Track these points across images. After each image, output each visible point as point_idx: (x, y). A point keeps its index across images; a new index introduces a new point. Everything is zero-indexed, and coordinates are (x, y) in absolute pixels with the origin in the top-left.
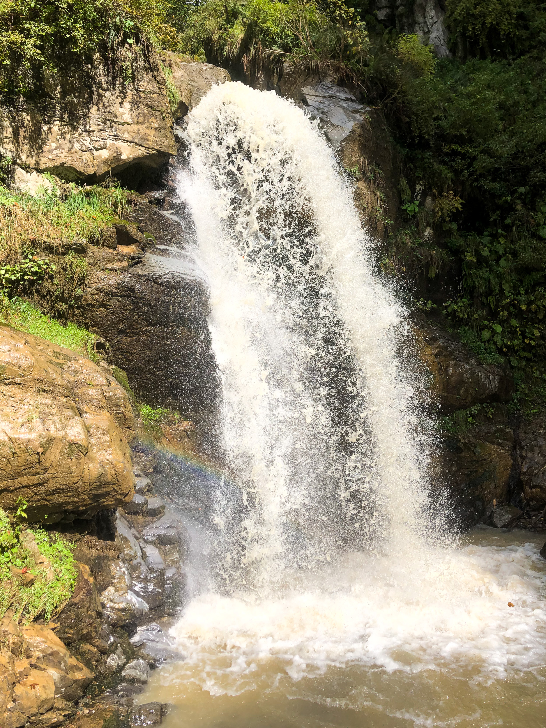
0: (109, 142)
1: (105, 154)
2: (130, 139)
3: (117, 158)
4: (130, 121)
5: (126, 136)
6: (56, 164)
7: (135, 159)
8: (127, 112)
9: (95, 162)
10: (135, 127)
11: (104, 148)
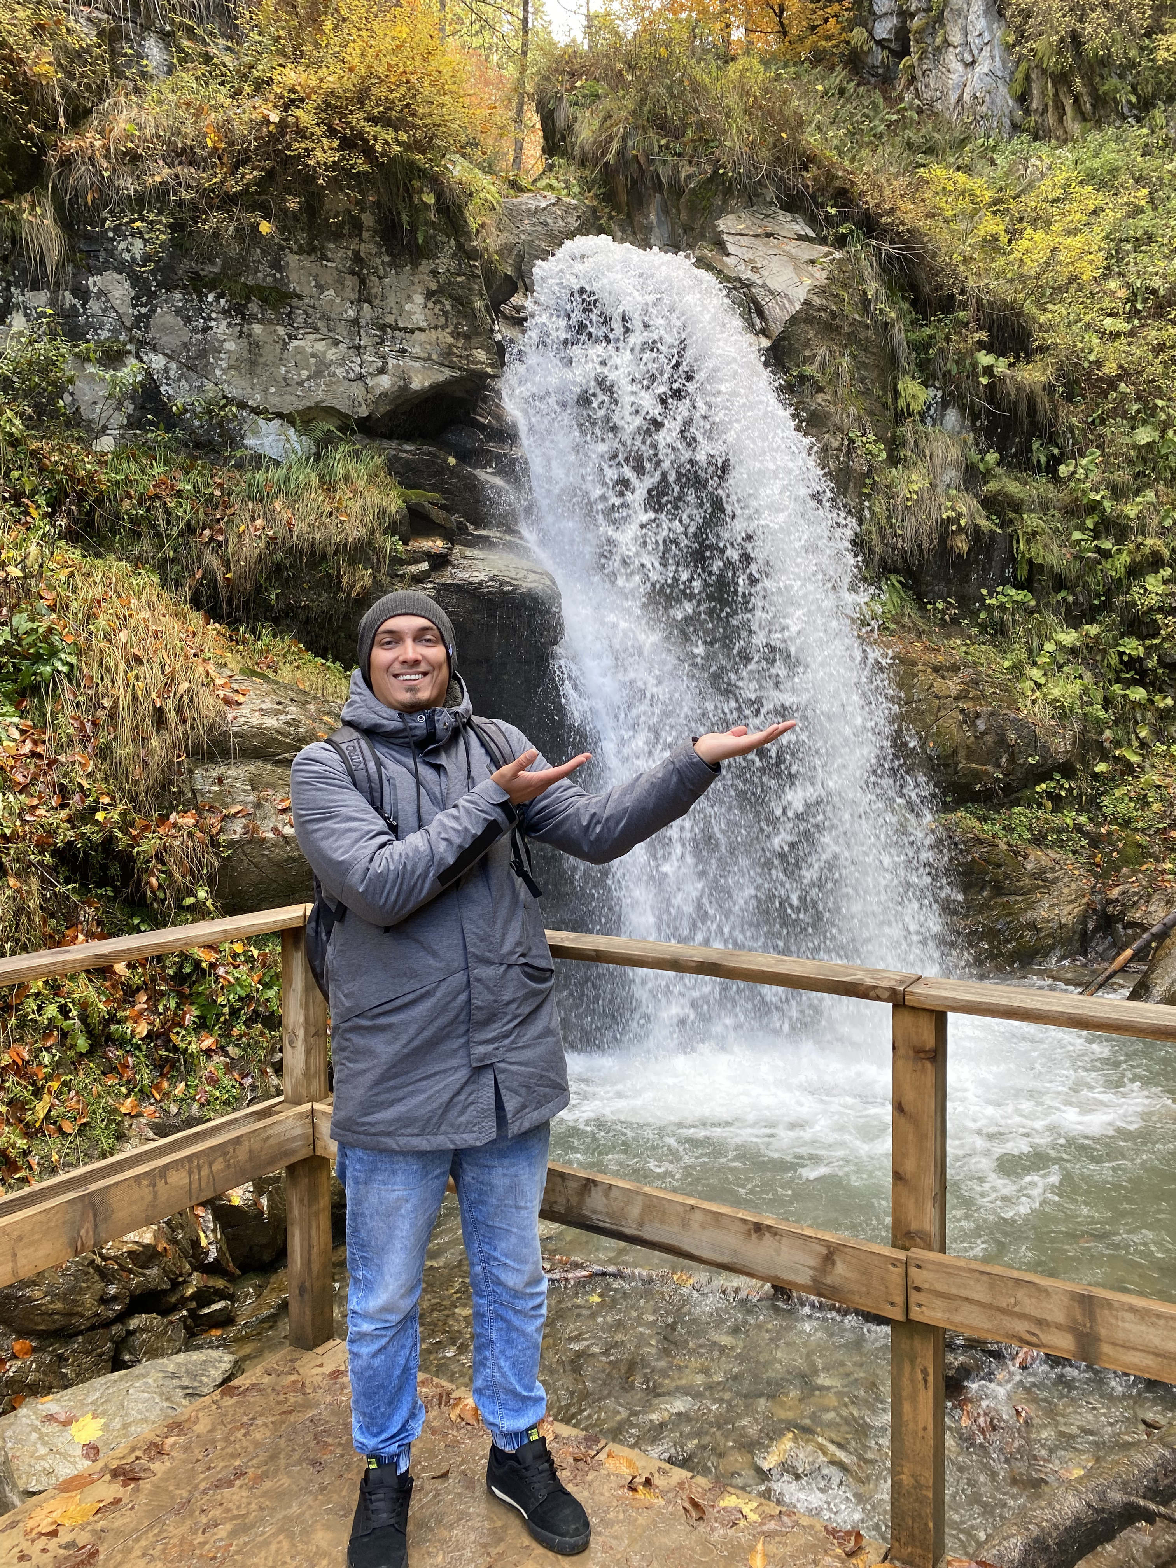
0: (392, 362)
1: (385, 382)
2: (422, 355)
3: (405, 389)
4: (423, 324)
5: (417, 350)
6: (308, 404)
7: (432, 387)
8: (419, 311)
9: (370, 396)
10: (433, 335)
11: (382, 371)
